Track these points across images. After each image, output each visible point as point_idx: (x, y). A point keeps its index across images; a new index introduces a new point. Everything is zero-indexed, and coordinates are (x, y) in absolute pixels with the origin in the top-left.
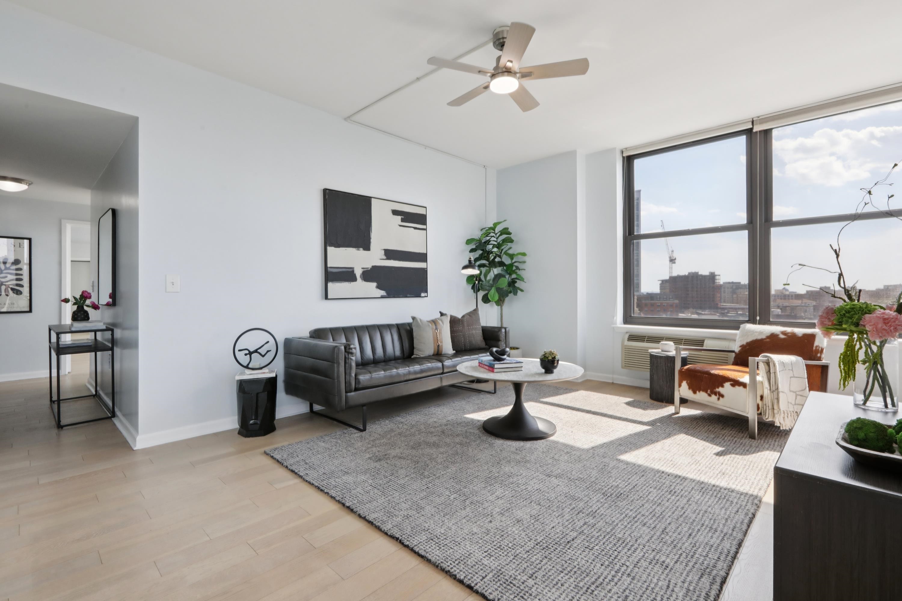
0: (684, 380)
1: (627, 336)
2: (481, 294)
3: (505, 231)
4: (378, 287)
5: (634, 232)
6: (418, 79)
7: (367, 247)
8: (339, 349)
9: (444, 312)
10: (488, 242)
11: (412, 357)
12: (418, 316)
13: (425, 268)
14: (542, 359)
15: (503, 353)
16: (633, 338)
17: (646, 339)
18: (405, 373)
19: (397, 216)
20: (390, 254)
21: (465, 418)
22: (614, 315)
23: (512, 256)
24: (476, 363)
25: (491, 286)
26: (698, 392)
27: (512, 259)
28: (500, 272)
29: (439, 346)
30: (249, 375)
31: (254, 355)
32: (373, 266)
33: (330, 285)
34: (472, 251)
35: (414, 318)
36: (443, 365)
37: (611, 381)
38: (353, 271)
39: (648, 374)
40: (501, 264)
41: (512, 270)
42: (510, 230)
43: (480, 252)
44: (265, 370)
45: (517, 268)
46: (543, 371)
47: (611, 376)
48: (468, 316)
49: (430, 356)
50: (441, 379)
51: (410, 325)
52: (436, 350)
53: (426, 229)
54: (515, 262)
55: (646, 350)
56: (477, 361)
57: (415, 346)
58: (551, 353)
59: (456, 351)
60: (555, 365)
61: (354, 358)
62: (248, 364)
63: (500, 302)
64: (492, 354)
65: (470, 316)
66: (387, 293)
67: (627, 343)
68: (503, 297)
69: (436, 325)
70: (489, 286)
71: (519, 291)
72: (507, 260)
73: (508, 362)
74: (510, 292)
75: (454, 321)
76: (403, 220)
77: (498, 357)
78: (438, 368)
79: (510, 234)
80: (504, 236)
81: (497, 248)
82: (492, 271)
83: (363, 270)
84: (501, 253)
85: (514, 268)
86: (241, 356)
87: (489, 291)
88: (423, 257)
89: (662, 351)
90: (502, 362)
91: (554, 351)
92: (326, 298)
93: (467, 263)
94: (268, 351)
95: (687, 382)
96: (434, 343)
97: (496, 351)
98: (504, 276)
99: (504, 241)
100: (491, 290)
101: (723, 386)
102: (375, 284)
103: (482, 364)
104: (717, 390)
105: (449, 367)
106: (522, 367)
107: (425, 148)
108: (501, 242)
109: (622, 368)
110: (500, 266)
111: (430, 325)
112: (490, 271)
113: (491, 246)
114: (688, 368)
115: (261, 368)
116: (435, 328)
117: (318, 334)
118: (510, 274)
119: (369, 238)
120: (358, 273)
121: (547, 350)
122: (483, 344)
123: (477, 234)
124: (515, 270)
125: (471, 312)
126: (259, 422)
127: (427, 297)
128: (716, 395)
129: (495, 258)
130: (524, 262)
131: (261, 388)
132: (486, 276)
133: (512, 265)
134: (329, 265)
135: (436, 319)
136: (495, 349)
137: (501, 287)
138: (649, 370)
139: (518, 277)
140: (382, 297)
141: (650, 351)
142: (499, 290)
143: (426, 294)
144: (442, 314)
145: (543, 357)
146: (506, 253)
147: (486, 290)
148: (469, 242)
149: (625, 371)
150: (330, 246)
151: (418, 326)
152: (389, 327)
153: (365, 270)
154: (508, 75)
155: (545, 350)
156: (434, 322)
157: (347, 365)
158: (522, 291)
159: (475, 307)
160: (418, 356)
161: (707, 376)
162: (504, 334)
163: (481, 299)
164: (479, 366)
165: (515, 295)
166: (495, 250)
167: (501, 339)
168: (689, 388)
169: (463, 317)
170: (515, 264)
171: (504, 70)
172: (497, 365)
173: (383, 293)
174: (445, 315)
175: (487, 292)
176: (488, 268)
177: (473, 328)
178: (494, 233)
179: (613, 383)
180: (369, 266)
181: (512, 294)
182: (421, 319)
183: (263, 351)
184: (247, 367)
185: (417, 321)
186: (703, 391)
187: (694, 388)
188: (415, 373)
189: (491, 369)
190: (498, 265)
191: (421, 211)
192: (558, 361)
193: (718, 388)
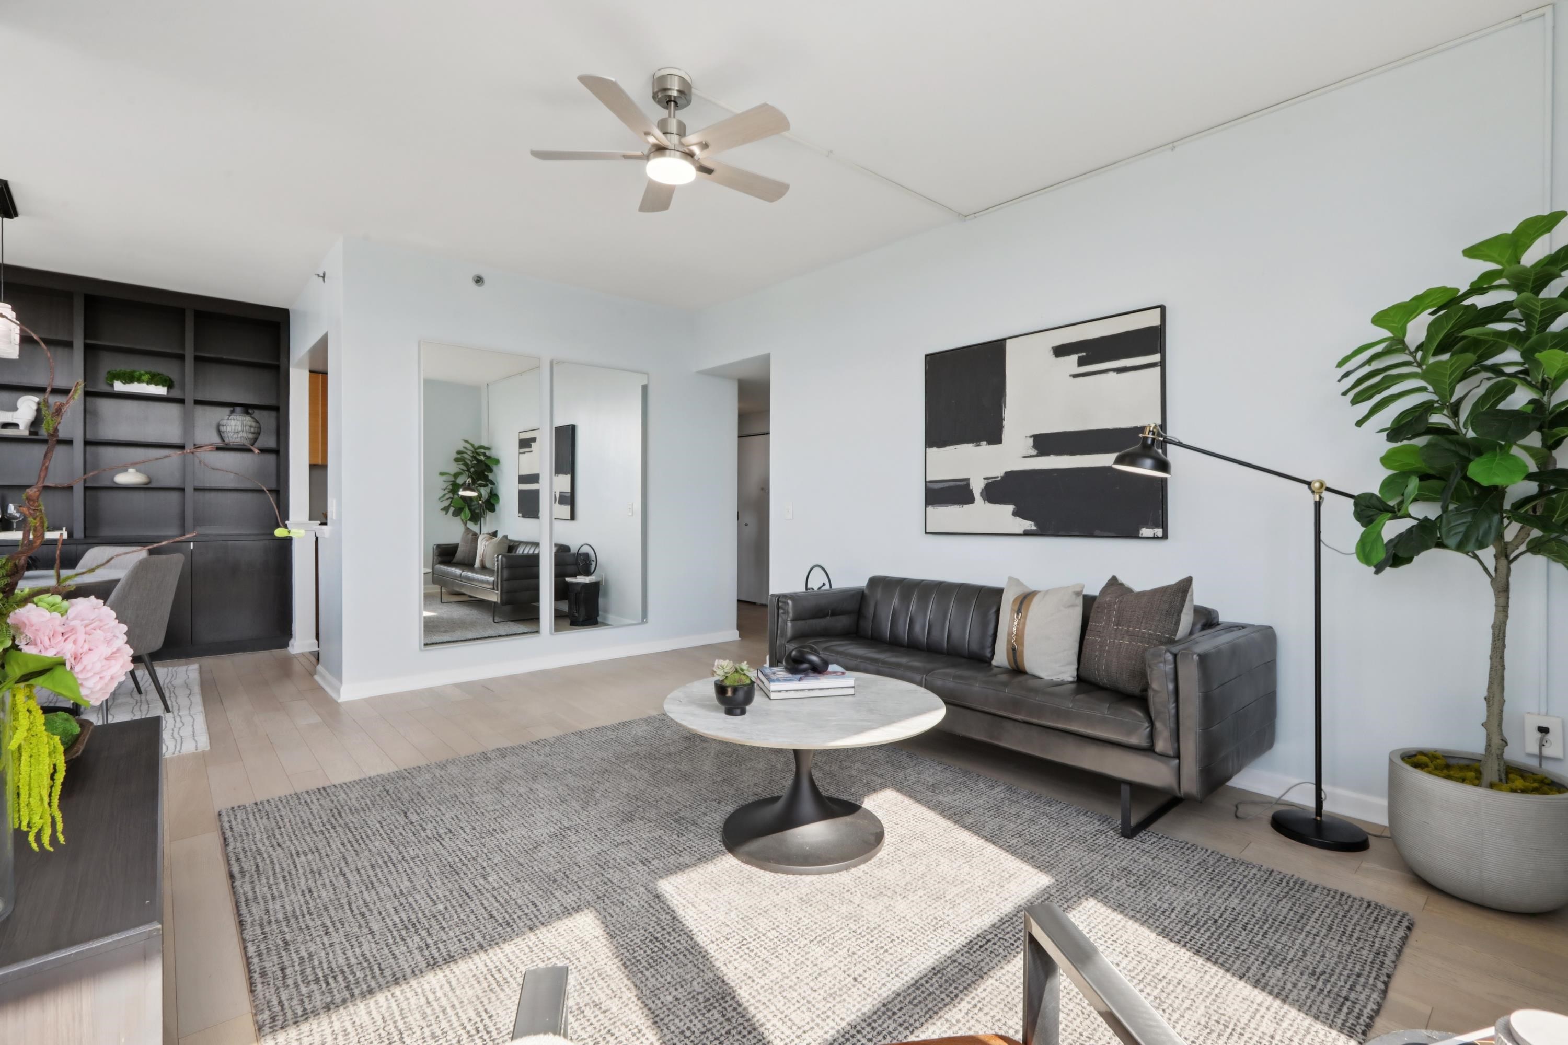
4: (1018, 513)
7: (995, 437)
20: (1045, 444)
29: (1014, 650)
32: (1006, 473)
33: (932, 511)
38: (968, 485)
59: (1079, 681)
66: (1038, 525)
76: (1083, 362)
83: (986, 481)
92: (925, 529)
96: (1007, 642)
102: (1010, 508)
111: (1013, 600)
119: (1000, 419)
120: (977, 487)
127: (1164, 538)
134: (931, 478)
140: (1027, 533)
143: (1163, 532)
150: (935, 446)
153: (991, 480)
156: (1029, 595)
173: (1029, 525)
180: (999, 473)
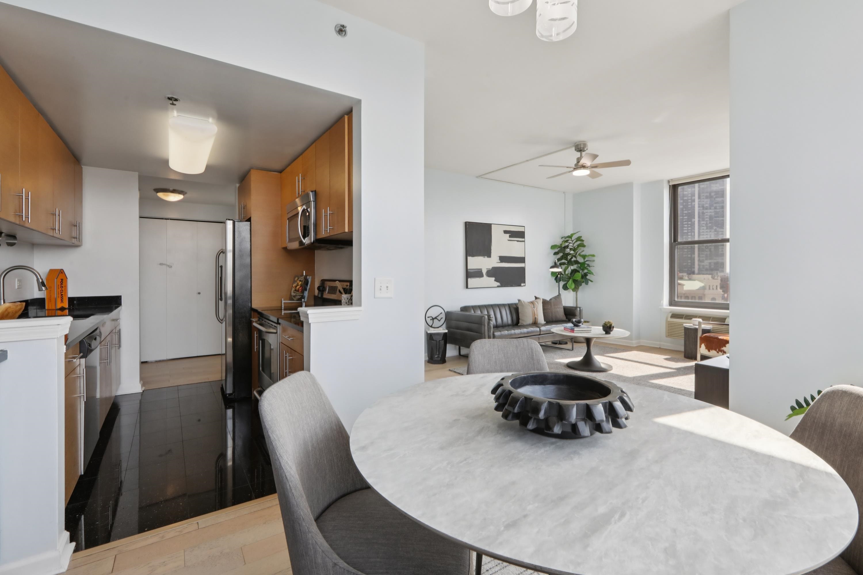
0: (703, 343)
1: (670, 315)
2: (562, 283)
3: (579, 239)
4: (495, 280)
5: (677, 240)
6: (527, 161)
7: (489, 256)
8: (485, 318)
9: (537, 296)
10: (567, 247)
11: (519, 325)
12: (522, 299)
13: (523, 267)
14: (604, 325)
15: (579, 322)
16: (675, 316)
17: (684, 317)
18: (519, 333)
19: (506, 234)
20: (502, 259)
21: (555, 361)
22: (661, 299)
23: (584, 257)
24: (562, 328)
25: (570, 278)
26: (711, 351)
27: (584, 259)
28: (576, 268)
29: (536, 318)
30: (432, 331)
31: (435, 320)
32: (492, 267)
33: (469, 280)
34: (556, 254)
35: (519, 300)
36: (540, 329)
37: (658, 347)
38: (481, 271)
39: (682, 342)
40: (577, 262)
41: (584, 267)
42: (583, 238)
43: (561, 254)
44: (440, 329)
45: (588, 265)
46: (604, 333)
47: (658, 343)
48: (554, 299)
49: (530, 324)
50: (539, 338)
51: (516, 304)
52: (534, 321)
53: (524, 241)
54: (587, 261)
55: (682, 324)
56: (563, 327)
57: (520, 317)
58: (609, 322)
59: (547, 322)
60: (612, 329)
61: (492, 323)
62: (432, 325)
63: (575, 290)
64: (573, 323)
65: (555, 299)
66: (500, 284)
67: (670, 319)
68: (578, 286)
69: (534, 305)
70: (567, 278)
71: (589, 282)
72: (581, 260)
73: (582, 327)
74: (583, 282)
75: (545, 302)
76: (510, 237)
77: (577, 324)
78: (537, 332)
79: (583, 241)
80: (579, 242)
81: (574, 251)
82: (569, 267)
84: (576, 254)
85: (586, 265)
86: (428, 320)
87: (568, 281)
88: (522, 260)
89: (693, 325)
90: (579, 327)
91: (611, 321)
92: (467, 287)
93: (552, 264)
94: (441, 318)
95: (704, 345)
96: (533, 316)
97: (575, 321)
98: (579, 272)
99: (579, 246)
100: (569, 280)
101: (725, 346)
102: (493, 279)
103: (566, 328)
104: (722, 349)
105: (543, 331)
106: (591, 330)
107: (524, 187)
108: (576, 247)
109: (666, 337)
110: (576, 264)
111: (530, 305)
112: (568, 267)
113: (568, 250)
114: (706, 335)
115: (438, 328)
116: (533, 306)
117: (465, 309)
118: (583, 270)
119: (490, 250)
120: (484, 272)
121: (607, 321)
122: (564, 318)
123: (558, 241)
124: (586, 267)
125: (555, 297)
126: (440, 356)
127: (525, 286)
128: (721, 352)
129: (572, 258)
130: (594, 261)
131: (441, 338)
132: (565, 272)
133: (584, 263)
134: (469, 268)
135: (533, 301)
136: (574, 320)
137: (576, 279)
138: (684, 338)
139: (589, 272)
140: (498, 287)
141: (684, 325)
142: (575, 281)
143: (525, 284)
144: (536, 298)
145: (604, 324)
146: (579, 255)
147: (566, 281)
148: (553, 247)
149: (669, 339)
150: (469, 256)
151: (522, 305)
152: (504, 305)
153: (488, 270)
154: (584, 169)
155: (606, 321)
156: (532, 303)
157: (489, 326)
158: (592, 281)
159: (558, 294)
160: (522, 324)
161: (716, 340)
162: (579, 311)
163: (562, 287)
164: (565, 329)
165: (586, 285)
166: (572, 252)
167: (577, 315)
168: (706, 348)
169: (551, 300)
170: (587, 263)
171: (581, 166)
172: (576, 329)
173: (498, 284)
174: (539, 298)
175: (565, 282)
176: (567, 266)
177: (558, 307)
178: (571, 240)
179: (660, 348)
180: (490, 267)
181: (584, 283)
182: (524, 301)
183: (439, 318)
184: (431, 327)
185: (521, 302)
186: (714, 350)
187: (709, 348)
188: (524, 333)
189: (572, 331)
190: (574, 263)
191: (521, 229)
192: (613, 327)
193: (723, 347)
